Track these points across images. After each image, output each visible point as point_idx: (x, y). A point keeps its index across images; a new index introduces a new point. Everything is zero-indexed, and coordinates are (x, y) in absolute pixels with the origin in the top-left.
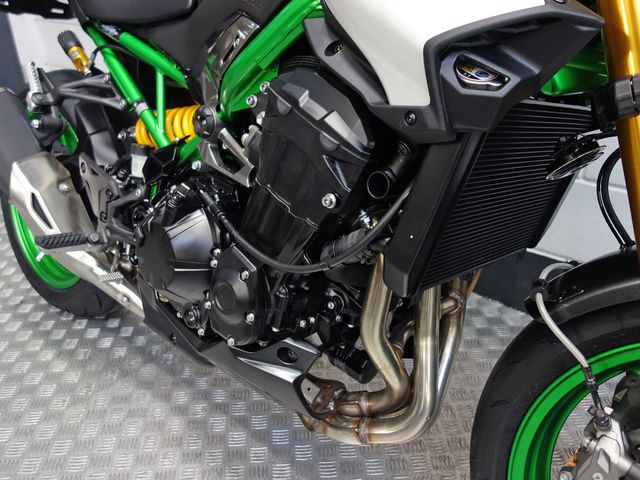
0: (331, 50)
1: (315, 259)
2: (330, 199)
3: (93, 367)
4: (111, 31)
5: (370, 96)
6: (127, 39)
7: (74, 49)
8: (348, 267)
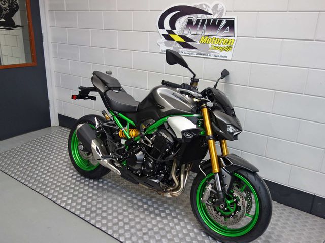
0: (168, 128)
1: (164, 160)
2: (167, 150)
3: (100, 190)
4: (117, 113)
5: (174, 136)
6: (120, 114)
7: (106, 115)
8: (170, 161)
